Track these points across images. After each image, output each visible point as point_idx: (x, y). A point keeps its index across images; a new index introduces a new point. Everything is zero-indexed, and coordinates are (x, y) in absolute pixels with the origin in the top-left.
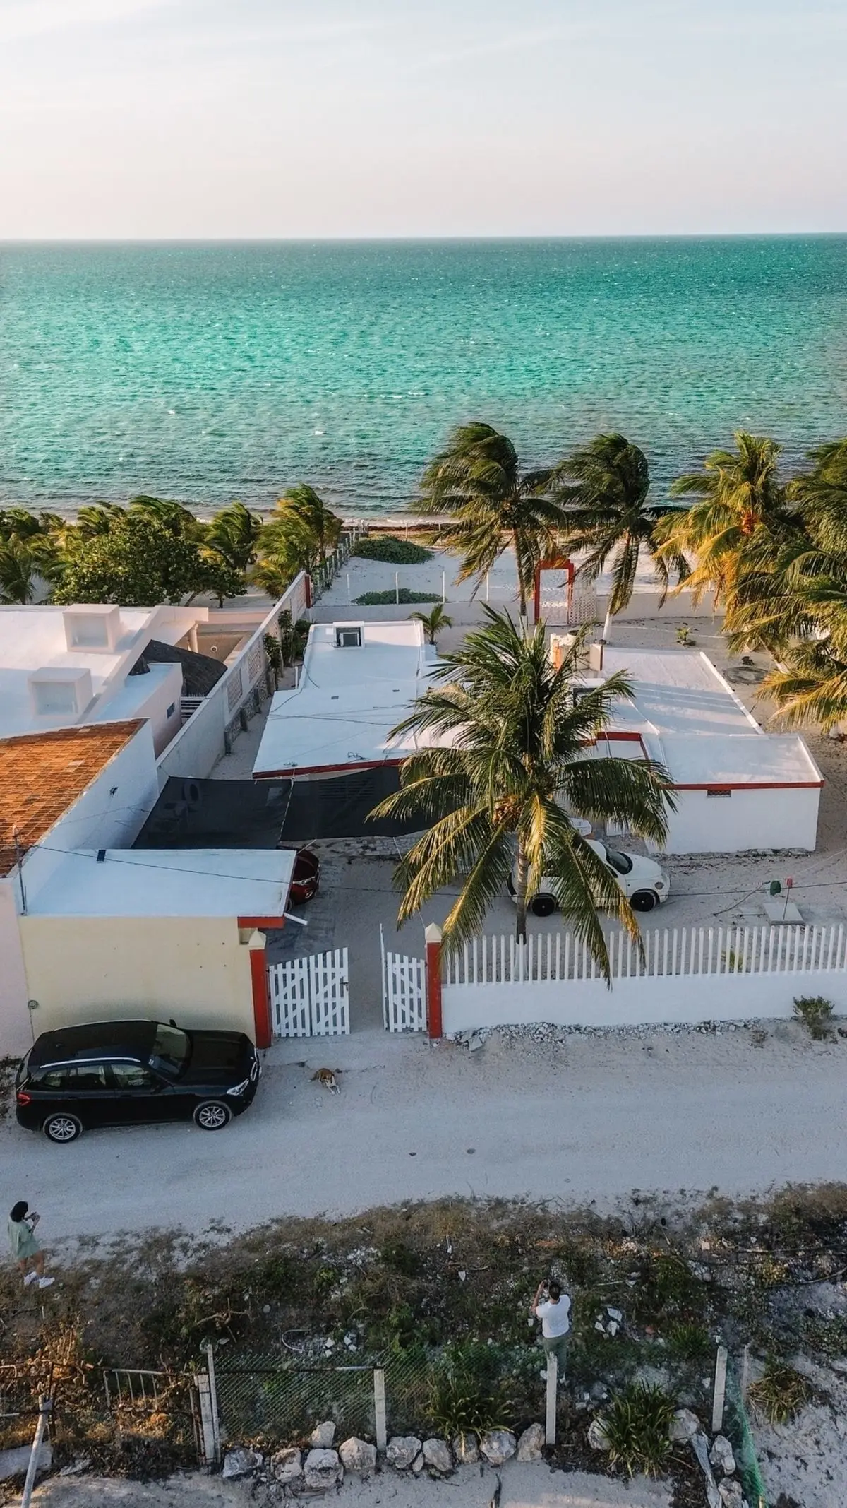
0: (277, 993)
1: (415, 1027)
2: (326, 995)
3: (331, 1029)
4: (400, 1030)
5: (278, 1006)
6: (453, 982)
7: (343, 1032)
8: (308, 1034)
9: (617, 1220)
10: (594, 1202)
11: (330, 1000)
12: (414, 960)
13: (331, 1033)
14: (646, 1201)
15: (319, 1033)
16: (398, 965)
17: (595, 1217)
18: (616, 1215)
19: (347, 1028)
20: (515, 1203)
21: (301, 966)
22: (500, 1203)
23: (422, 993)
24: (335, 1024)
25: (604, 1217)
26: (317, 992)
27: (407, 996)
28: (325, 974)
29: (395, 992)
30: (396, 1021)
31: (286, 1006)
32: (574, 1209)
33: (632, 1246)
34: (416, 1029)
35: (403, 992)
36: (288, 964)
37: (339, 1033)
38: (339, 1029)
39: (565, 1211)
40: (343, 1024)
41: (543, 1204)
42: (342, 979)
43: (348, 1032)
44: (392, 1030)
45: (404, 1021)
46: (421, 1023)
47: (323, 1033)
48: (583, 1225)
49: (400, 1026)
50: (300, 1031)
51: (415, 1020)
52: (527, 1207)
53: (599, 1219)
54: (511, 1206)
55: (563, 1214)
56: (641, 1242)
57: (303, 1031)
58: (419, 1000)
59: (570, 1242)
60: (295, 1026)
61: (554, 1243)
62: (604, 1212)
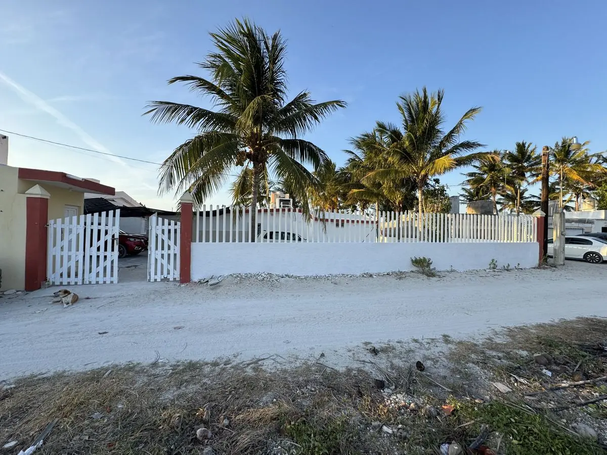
0: (54, 245)
1: (171, 277)
2: (98, 249)
3: (101, 279)
4: (159, 280)
5: (54, 257)
6: (201, 241)
7: (112, 282)
8: (80, 283)
9: (359, 370)
10: (323, 355)
11: (102, 253)
12: (173, 222)
13: (101, 282)
14: (384, 350)
15: (90, 283)
16: (160, 226)
17: (328, 371)
18: (355, 365)
19: (115, 278)
20: (215, 364)
21: (78, 223)
22: (193, 366)
23: (176, 250)
24: (105, 275)
25: (341, 369)
26: (91, 245)
27: (165, 252)
28: (99, 231)
29: (157, 249)
30: (156, 274)
31: (62, 257)
32: (298, 365)
33: (401, 399)
34: (171, 279)
35: (163, 249)
36: (67, 219)
37: (108, 282)
38: (108, 279)
39: (287, 367)
40: (112, 275)
41: (256, 362)
42: (113, 236)
43: (116, 281)
44: (152, 280)
45: (162, 273)
46: (176, 274)
47: (94, 282)
48: (315, 381)
49: (159, 277)
50: (73, 279)
51: (171, 273)
52: (232, 367)
53: (335, 373)
54: (207, 369)
55: (285, 371)
56: (409, 392)
57: (76, 280)
58: (175, 255)
59: (301, 406)
60: (69, 276)
61: (272, 410)
62: (339, 364)
